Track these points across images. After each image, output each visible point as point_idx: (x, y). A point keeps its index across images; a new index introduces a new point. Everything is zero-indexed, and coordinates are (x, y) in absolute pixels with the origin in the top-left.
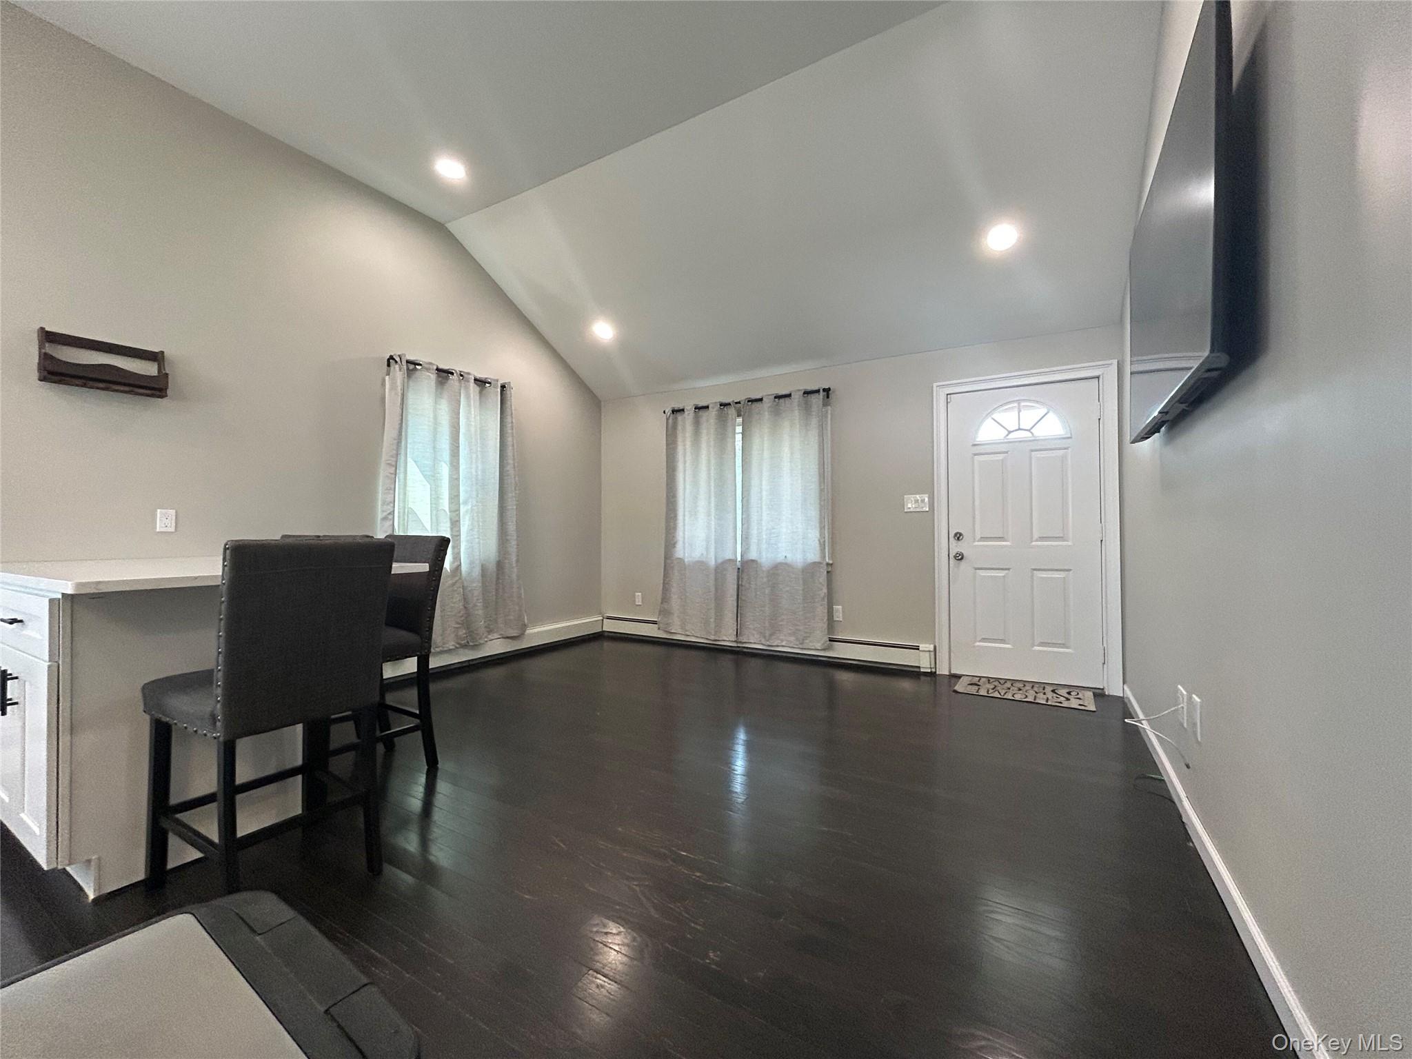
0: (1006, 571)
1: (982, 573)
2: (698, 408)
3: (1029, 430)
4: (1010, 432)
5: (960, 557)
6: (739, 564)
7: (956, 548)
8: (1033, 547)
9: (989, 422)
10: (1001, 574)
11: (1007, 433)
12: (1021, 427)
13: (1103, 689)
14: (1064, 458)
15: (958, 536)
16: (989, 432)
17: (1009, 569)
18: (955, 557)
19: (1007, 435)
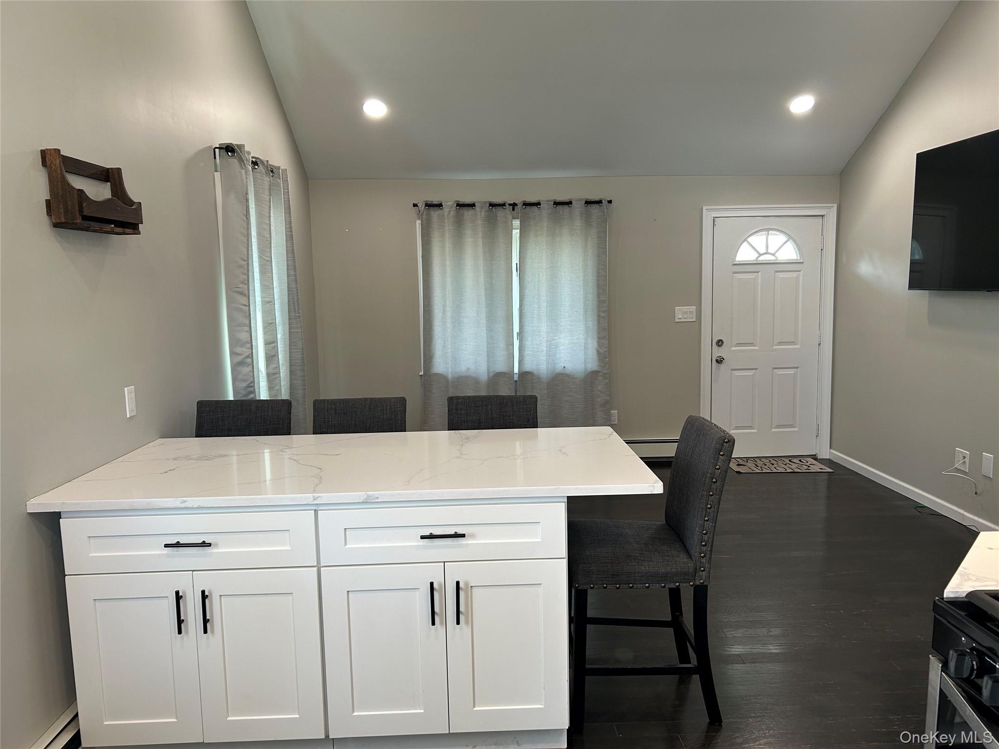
0: (754, 371)
1: (737, 373)
2: (460, 205)
3: (773, 255)
4: (760, 255)
5: (720, 361)
6: (516, 378)
7: (718, 352)
8: (775, 350)
9: (745, 245)
10: (751, 373)
11: (757, 255)
12: (769, 251)
13: (815, 455)
14: (797, 278)
15: (720, 343)
16: (745, 254)
17: (756, 369)
18: (717, 361)
19: (758, 257)
